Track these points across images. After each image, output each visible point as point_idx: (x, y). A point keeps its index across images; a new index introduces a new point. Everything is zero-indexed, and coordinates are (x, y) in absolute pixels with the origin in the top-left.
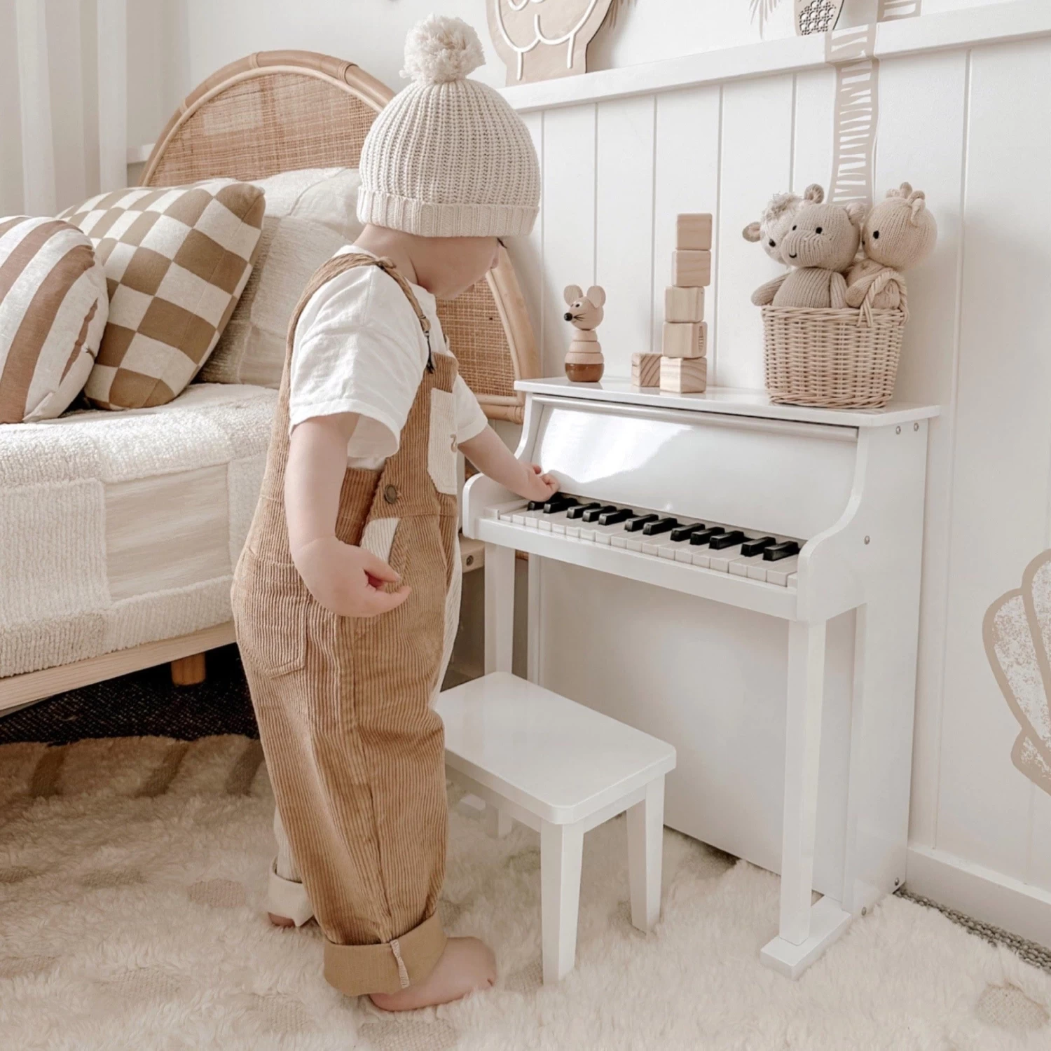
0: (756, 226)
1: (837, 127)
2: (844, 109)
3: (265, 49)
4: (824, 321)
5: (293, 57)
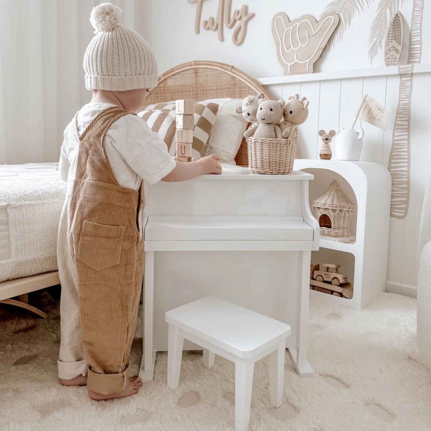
0: (241, 108)
1: (400, 91)
2: (402, 86)
3: (197, 60)
4: (276, 143)
5: (210, 63)
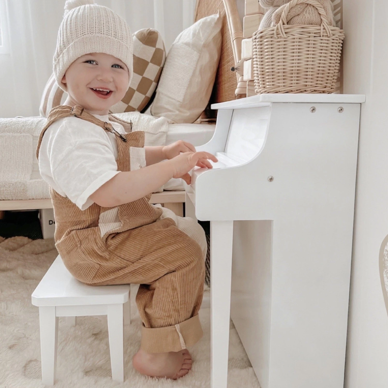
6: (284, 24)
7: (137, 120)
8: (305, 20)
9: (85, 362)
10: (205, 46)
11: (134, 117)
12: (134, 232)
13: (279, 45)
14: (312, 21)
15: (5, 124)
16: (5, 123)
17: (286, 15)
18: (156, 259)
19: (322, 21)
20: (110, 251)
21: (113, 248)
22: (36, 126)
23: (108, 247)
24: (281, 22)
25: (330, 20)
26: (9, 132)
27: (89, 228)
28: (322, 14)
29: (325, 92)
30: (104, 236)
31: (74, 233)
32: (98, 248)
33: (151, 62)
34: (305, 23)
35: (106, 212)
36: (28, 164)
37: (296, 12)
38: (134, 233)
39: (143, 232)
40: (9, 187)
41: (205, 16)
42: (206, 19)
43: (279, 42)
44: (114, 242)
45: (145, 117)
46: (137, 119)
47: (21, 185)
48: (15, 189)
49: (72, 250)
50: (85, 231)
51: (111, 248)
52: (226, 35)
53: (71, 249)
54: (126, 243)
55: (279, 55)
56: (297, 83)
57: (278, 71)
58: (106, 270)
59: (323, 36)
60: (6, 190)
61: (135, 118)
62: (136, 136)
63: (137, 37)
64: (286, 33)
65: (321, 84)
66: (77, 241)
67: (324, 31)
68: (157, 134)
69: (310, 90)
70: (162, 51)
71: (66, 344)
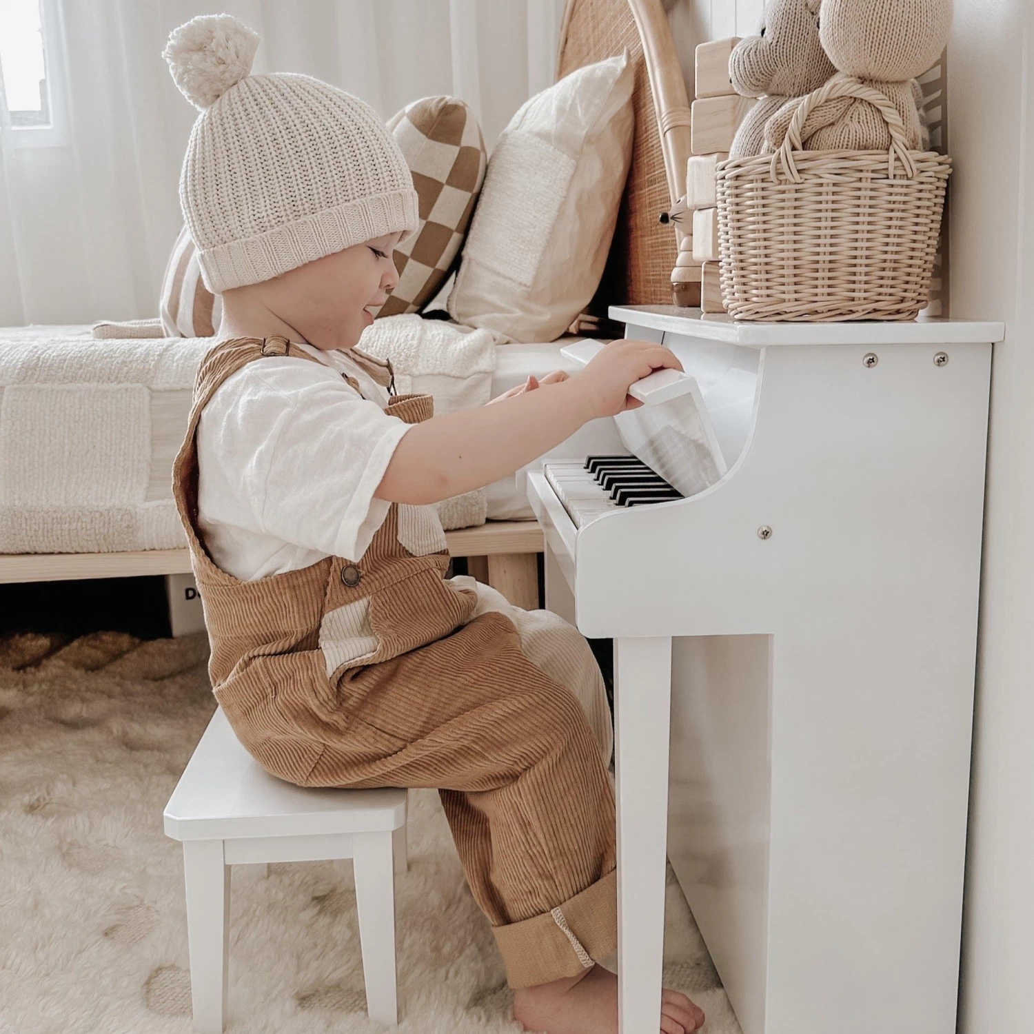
6: (794, 149)
7: (415, 342)
8: (849, 138)
9: (297, 973)
10: (589, 140)
11: (408, 335)
12: (410, 663)
13: (783, 200)
14: (867, 140)
15: (76, 360)
16: (76, 357)
17: (800, 127)
18: (465, 737)
19: (891, 140)
20: (347, 710)
21: (354, 702)
22: (158, 362)
23: (344, 700)
24: (786, 142)
25: (913, 134)
26: (89, 381)
27: (297, 651)
28: (891, 124)
29: (901, 311)
30: (334, 673)
31: (258, 666)
32: (318, 703)
33: (449, 183)
34: (847, 145)
35: (339, 610)
36: (139, 461)
37: (825, 119)
38: (408, 664)
39: (430, 663)
40: (92, 521)
41: (589, 63)
42: (594, 70)
43: (784, 192)
44: (359, 688)
45: (435, 332)
46: (416, 338)
47: (123, 516)
48: (106, 525)
49: (254, 706)
50: (287, 660)
51: (351, 702)
52: (645, 111)
53: (252, 705)
54: (387, 690)
55: (783, 225)
56: (829, 294)
57: (781, 263)
58: (340, 757)
59: (895, 176)
60: (82, 529)
61: (410, 337)
62: (411, 412)
63: (413, 119)
64: (799, 171)
65: (890, 295)
66: (268, 686)
67: (898, 163)
68: (468, 377)
69: (863, 310)
70: (477, 152)
71: (247, 925)
